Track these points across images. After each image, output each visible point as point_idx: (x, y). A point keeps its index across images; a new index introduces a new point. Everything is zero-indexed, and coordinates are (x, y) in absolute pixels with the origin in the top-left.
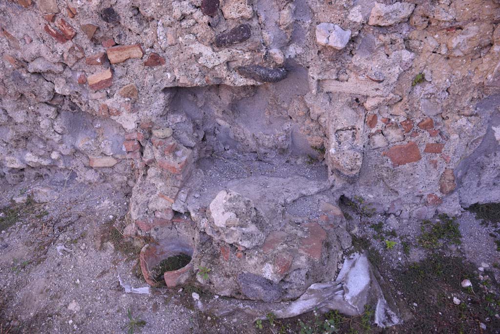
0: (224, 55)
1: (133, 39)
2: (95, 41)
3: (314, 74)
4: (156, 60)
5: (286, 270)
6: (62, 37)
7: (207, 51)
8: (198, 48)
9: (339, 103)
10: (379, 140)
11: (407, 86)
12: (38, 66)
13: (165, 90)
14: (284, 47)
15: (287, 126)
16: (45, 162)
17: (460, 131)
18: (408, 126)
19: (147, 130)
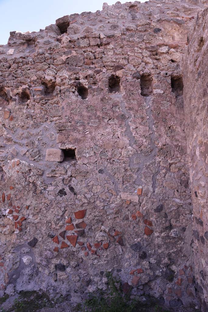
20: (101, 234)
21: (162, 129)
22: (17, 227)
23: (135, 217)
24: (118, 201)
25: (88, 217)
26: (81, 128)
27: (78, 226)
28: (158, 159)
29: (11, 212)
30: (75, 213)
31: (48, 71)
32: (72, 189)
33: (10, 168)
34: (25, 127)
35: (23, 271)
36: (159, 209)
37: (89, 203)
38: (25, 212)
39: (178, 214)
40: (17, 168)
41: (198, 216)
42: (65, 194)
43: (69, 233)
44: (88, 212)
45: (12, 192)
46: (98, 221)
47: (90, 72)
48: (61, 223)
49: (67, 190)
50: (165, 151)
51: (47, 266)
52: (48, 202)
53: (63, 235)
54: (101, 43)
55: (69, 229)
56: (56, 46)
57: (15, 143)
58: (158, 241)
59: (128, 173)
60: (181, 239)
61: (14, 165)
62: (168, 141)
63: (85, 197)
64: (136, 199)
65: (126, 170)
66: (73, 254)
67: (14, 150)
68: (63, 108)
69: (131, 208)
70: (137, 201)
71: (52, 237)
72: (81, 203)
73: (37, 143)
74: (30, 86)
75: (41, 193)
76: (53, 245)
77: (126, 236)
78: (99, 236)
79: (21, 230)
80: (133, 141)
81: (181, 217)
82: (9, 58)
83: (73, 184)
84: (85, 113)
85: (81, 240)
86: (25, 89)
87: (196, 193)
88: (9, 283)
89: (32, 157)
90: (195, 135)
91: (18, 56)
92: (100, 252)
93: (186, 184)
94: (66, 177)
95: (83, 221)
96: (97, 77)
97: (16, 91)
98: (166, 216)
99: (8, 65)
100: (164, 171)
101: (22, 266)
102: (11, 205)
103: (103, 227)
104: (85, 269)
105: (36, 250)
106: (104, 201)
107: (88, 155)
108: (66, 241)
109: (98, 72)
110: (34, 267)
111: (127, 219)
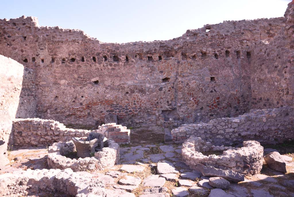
0: (169, 107)
1: (159, 105)
2: (155, 105)
3: (178, 109)
4: (162, 107)
5: (178, 124)
6: (152, 105)
7: (167, 106)
8: (166, 106)
9: (181, 112)
10: (185, 115)
11: (187, 109)
12: (148, 108)
13: (162, 111)
14: (175, 106)
15: (175, 116)
16: (143, 121)
17: (194, 114)
18: (188, 114)
19: (159, 115)
20: (225, 104)
21: (243, 71)
22: (196, 104)
23: (235, 99)
24: (230, 94)
25: (221, 99)
26: (217, 70)
27: (217, 102)
28: (242, 80)
29: (193, 99)
30: (217, 98)
31: (203, 48)
32: (215, 90)
33: (192, 84)
34: (197, 69)
35: (197, 118)
36: (242, 96)
37: (221, 94)
38: (199, 99)
39: (247, 97)
40: (195, 84)
41: (254, 97)
42: (213, 92)
43: (214, 104)
44: (220, 97)
45: (194, 92)
46: (224, 100)
47: (220, 49)
48: (212, 101)
49: (213, 91)
50: (244, 78)
51: (207, 115)
52: (207, 95)
53: (212, 105)
54: (223, 38)
55: (214, 103)
56: (206, 38)
57: (193, 75)
58: (242, 105)
59: (233, 85)
60: (248, 105)
61: (193, 83)
62: (245, 74)
63: (220, 93)
64: (235, 93)
65: (232, 84)
66: (215, 111)
67: (193, 77)
68: (211, 62)
69: (234, 96)
70: (236, 93)
71: (208, 106)
72: (218, 95)
73: (202, 75)
74: (197, 53)
75: (205, 92)
76: (209, 108)
77: (232, 104)
78: (224, 105)
79: (197, 105)
80: (234, 75)
81: (248, 98)
82: (188, 41)
83: (215, 89)
84: (218, 65)
85: (218, 106)
86: (195, 55)
87: (254, 91)
88: (195, 121)
89: (200, 80)
90: (255, 74)
91: (192, 40)
92: (224, 110)
93: (250, 88)
94: (213, 86)
95: (219, 101)
96: (222, 51)
97: (191, 55)
98: (244, 98)
99: (187, 44)
100: (244, 84)
101: (198, 116)
102: (193, 96)
103: (225, 102)
104: (219, 115)
105: (203, 111)
106: (226, 94)
107: (220, 79)
108: (213, 107)
109: (223, 49)
110: (201, 116)
111: (232, 99)
